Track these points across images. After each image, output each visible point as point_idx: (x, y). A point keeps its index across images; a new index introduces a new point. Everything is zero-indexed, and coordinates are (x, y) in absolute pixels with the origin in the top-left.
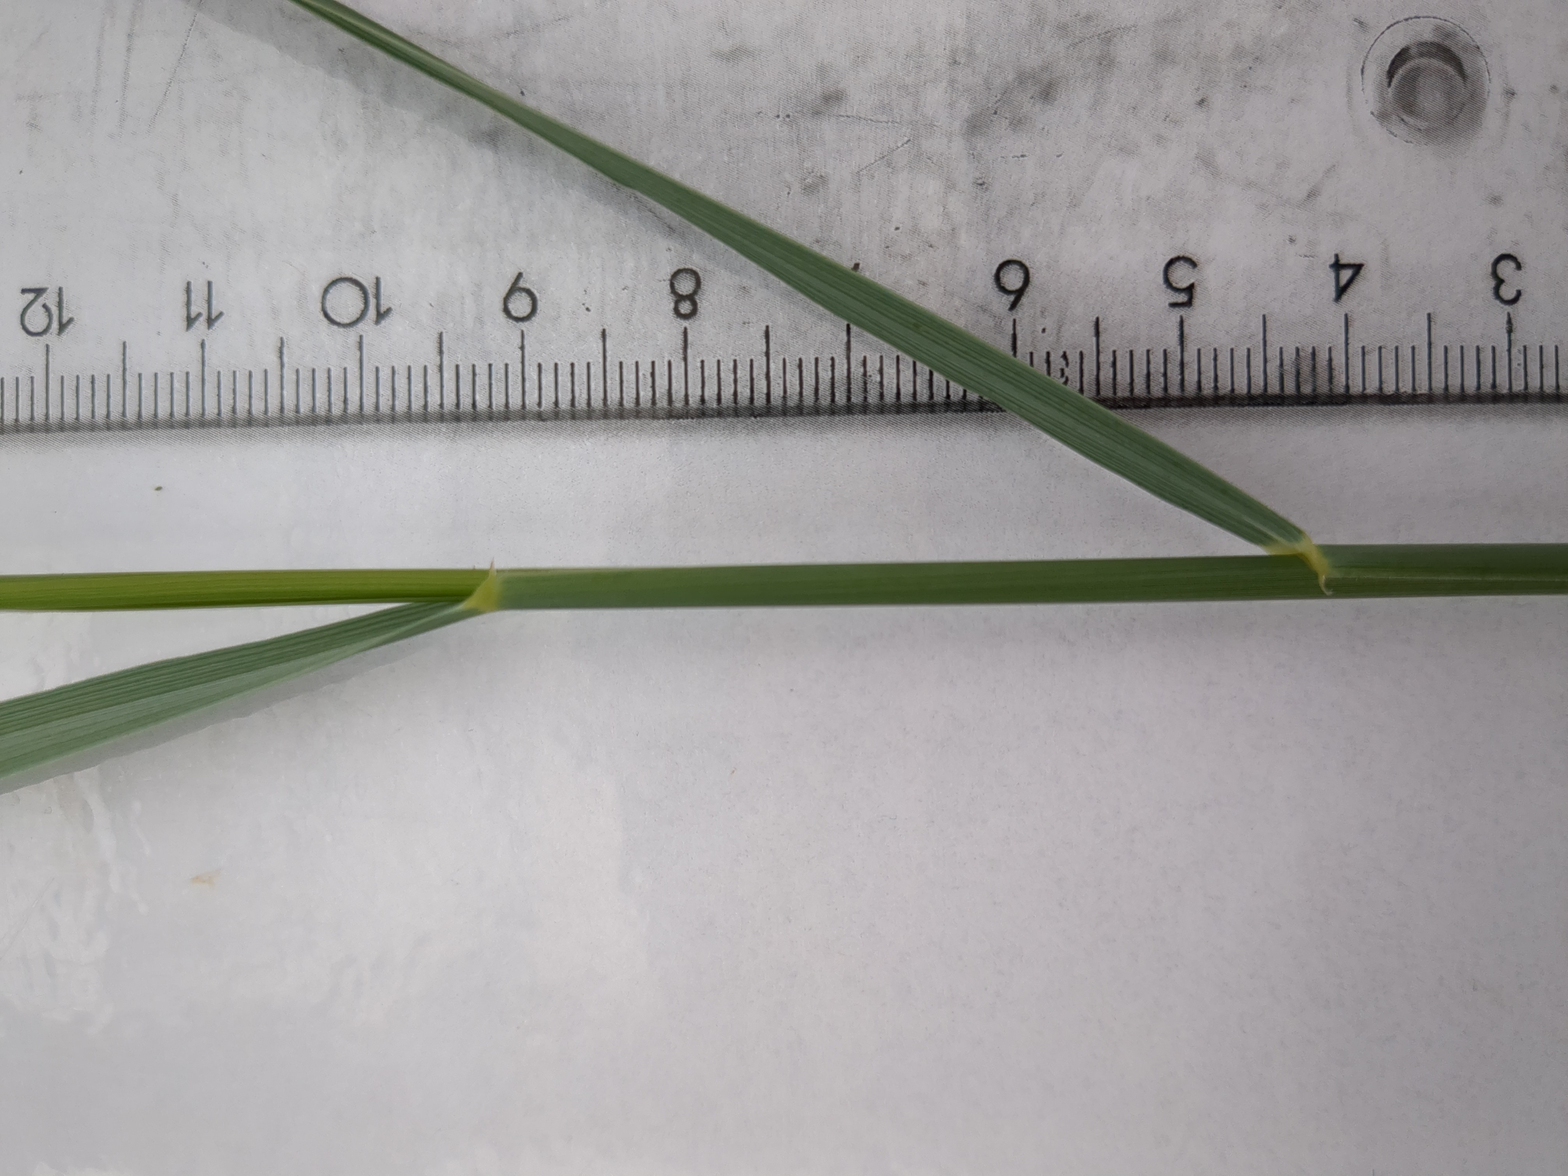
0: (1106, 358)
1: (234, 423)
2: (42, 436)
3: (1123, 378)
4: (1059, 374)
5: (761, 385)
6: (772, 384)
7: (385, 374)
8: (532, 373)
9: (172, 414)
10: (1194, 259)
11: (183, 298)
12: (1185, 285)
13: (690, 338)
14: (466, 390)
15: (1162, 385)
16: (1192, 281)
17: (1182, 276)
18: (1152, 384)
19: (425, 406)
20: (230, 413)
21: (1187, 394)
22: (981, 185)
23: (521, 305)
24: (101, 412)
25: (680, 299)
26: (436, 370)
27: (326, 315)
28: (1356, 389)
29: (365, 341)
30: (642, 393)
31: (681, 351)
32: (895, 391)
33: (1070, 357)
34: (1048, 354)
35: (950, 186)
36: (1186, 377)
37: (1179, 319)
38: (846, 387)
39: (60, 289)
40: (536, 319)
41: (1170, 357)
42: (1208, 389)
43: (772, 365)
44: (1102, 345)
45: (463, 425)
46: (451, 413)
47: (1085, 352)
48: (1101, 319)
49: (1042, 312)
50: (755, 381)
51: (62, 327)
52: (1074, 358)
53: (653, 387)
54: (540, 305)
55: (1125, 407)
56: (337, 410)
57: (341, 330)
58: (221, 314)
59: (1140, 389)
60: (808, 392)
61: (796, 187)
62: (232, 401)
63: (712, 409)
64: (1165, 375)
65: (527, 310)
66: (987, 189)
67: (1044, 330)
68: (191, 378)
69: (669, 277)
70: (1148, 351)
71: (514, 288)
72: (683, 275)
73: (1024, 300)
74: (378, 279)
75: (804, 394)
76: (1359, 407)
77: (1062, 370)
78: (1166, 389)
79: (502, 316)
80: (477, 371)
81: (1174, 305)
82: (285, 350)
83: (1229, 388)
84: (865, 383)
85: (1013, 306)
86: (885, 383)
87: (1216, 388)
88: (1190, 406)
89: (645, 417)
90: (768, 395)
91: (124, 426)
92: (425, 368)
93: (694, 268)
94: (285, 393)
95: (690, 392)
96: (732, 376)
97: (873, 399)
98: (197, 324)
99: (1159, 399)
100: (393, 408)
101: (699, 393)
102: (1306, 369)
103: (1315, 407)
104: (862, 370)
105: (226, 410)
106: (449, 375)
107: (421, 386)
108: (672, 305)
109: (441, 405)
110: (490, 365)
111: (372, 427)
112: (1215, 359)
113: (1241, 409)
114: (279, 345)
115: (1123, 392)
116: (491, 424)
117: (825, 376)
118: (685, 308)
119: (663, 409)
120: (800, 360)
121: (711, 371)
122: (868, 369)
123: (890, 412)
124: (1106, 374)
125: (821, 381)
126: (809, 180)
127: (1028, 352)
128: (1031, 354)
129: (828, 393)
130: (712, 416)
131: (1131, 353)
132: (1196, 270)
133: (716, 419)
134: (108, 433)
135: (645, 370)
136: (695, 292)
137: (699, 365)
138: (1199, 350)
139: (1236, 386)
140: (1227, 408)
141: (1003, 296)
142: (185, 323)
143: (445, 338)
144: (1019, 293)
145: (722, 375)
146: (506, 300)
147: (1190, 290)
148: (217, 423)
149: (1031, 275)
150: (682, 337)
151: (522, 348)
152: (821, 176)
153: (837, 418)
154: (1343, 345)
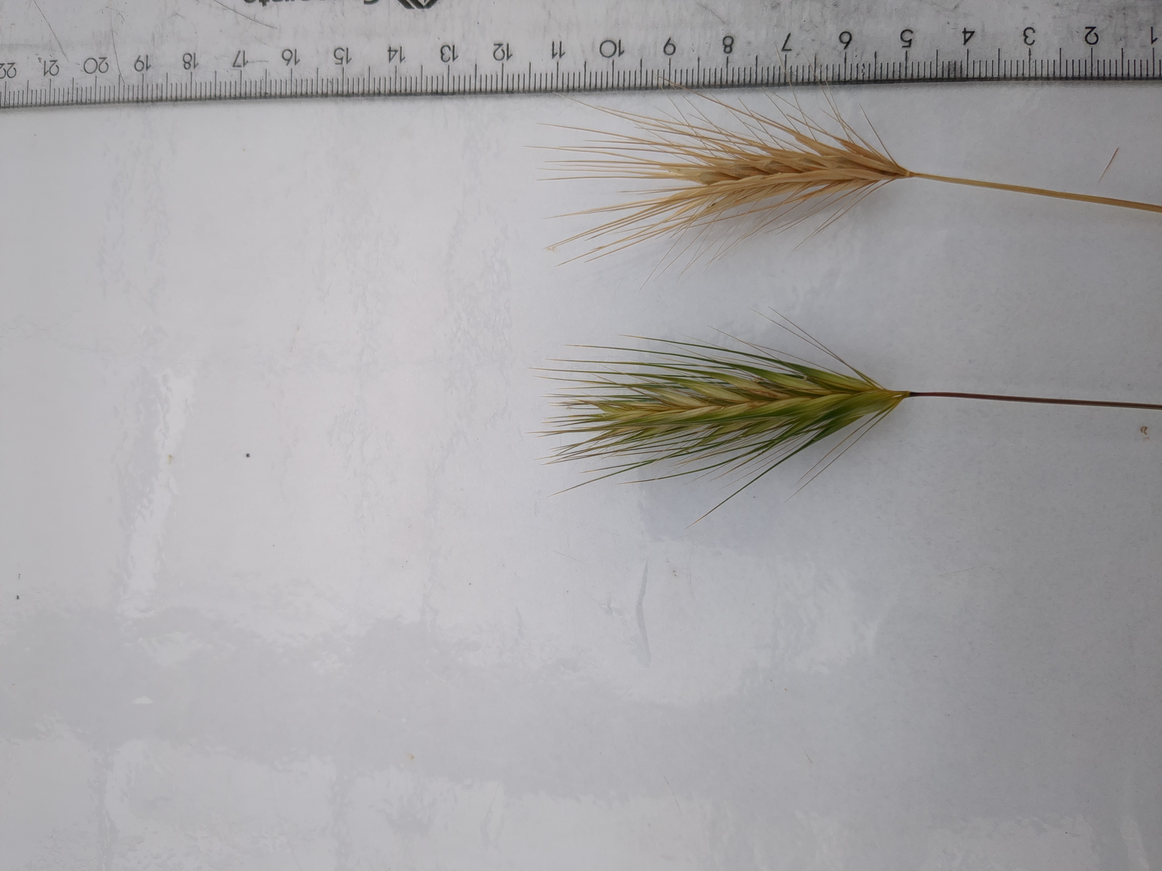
0: (878, 65)
1: (568, 90)
2: (500, 95)
3: (885, 73)
4: (861, 71)
5: (754, 76)
6: (758, 75)
7: (621, 74)
8: (673, 73)
9: (546, 88)
10: (912, 30)
11: (551, 48)
12: (908, 40)
13: (729, 60)
14: (649, 79)
15: (899, 75)
16: (911, 38)
17: (907, 36)
18: (895, 75)
19: (635, 85)
20: (567, 88)
21: (907, 78)
22: (835, 5)
23: (670, 49)
24: (521, 86)
25: (726, 46)
26: (639, 72)
27: (601, 53)
28: (970, 76)
29: (615, 62)
30: (711, 80)
31: (726, 65)
32: (802, 77)
33: (865, 65)
34: (857, 64)
35: (825, 5)
36: (908, 72)
37: (905, 52)
38: (784, 77)
39: (508, 45)
40: (675, 54)
41: (902, 65)
42: (915, 76)
43: (758, 70)
44: (877, 61)
45: (648, 91)
46: (644, 87)
47: (871, 64)
48: (877, 52)
49: (856, 50)
50: (752, 75)
51: (508, 57)
52: (867, 66)
53: (715, 77)
54: (677, 49)
55: (885, 83)
56: (604, 86)
57: (607, 58)
58: (564, 53)
59: (890, 76)
60: (771, 78)
61: (769, 7)
62: (567, 84)
63: (736, 85)
64: (900, 71)
65: (672, 50)
66: (837, 7)
67: (856, 56)
68: (553, 75)
69: (722, 39)
70: (894, 63)
71: (668, 43)
72: (728, 38)
73: (850, 45)
74: (620, 41)
75: (769, 79)
76: (971, 82)
77: (862, 70)
78: (900, 76)
79: (663, 53)
80: (654, 72)
81: (904, 47)
82: (587, 65)
83: (923, 76)
84: (791, 75)
85: (846, 48)
86: (798, 75)
87: (918, 76)
88: (909, 82)
89: (711, 88)
90: (756, 79)
91: (529, 91)
92: (635, 72)
93: (731, 36)
94: (586, 80)
95: (728, 79)
96: (743, 73)
97: (794, 80)
98: (556, 56)
99: (897, 80)
100: (624, 85)
101: (731, 79)
102: (952, 69)
103: (955, 82)
104: (790, 71)
105: (565, 86)
106: (644, 74)
107: (634, 78)
108: (723, 49)
109: (641, 84)
110: (658, 71)
111: (617, 92)
112: (919, 65)
113: (927, 83)
114: (584, 63)
115: (884, 77)
116: (657, 91)
117: (777, 73)
118: (728, 49)
119: (718, 85)
120: (768, 68)
121: (736, 71)
122: (792, 70)
123: (800, 85)
124: (878, 71)
125: (775, 75)
126: (774, 5)
127: (850, 63)
128: (851, 65)
129: (778, 79)
130: (736, 87)
131: (888, 64)
132: (912, 34)
133: (737, 88)
134: (524, 95)
135: (713, 71)
136: (731, 44)
137: (732, 69)
138: (913, 63)
139: (926, 75)
140: (922, 83)
141: (841, 45)
142: (552, 56)
143: (643, 61)
144: (848, 43)
145: (740, 73)
146: (665, 47)
147: (910, 41)
148: (562, 90)
149: (852, 37)
150: (726, 60)
151: (670, 64)
152: (778, 3)
153: (781, 88)
154: (966, 60)
